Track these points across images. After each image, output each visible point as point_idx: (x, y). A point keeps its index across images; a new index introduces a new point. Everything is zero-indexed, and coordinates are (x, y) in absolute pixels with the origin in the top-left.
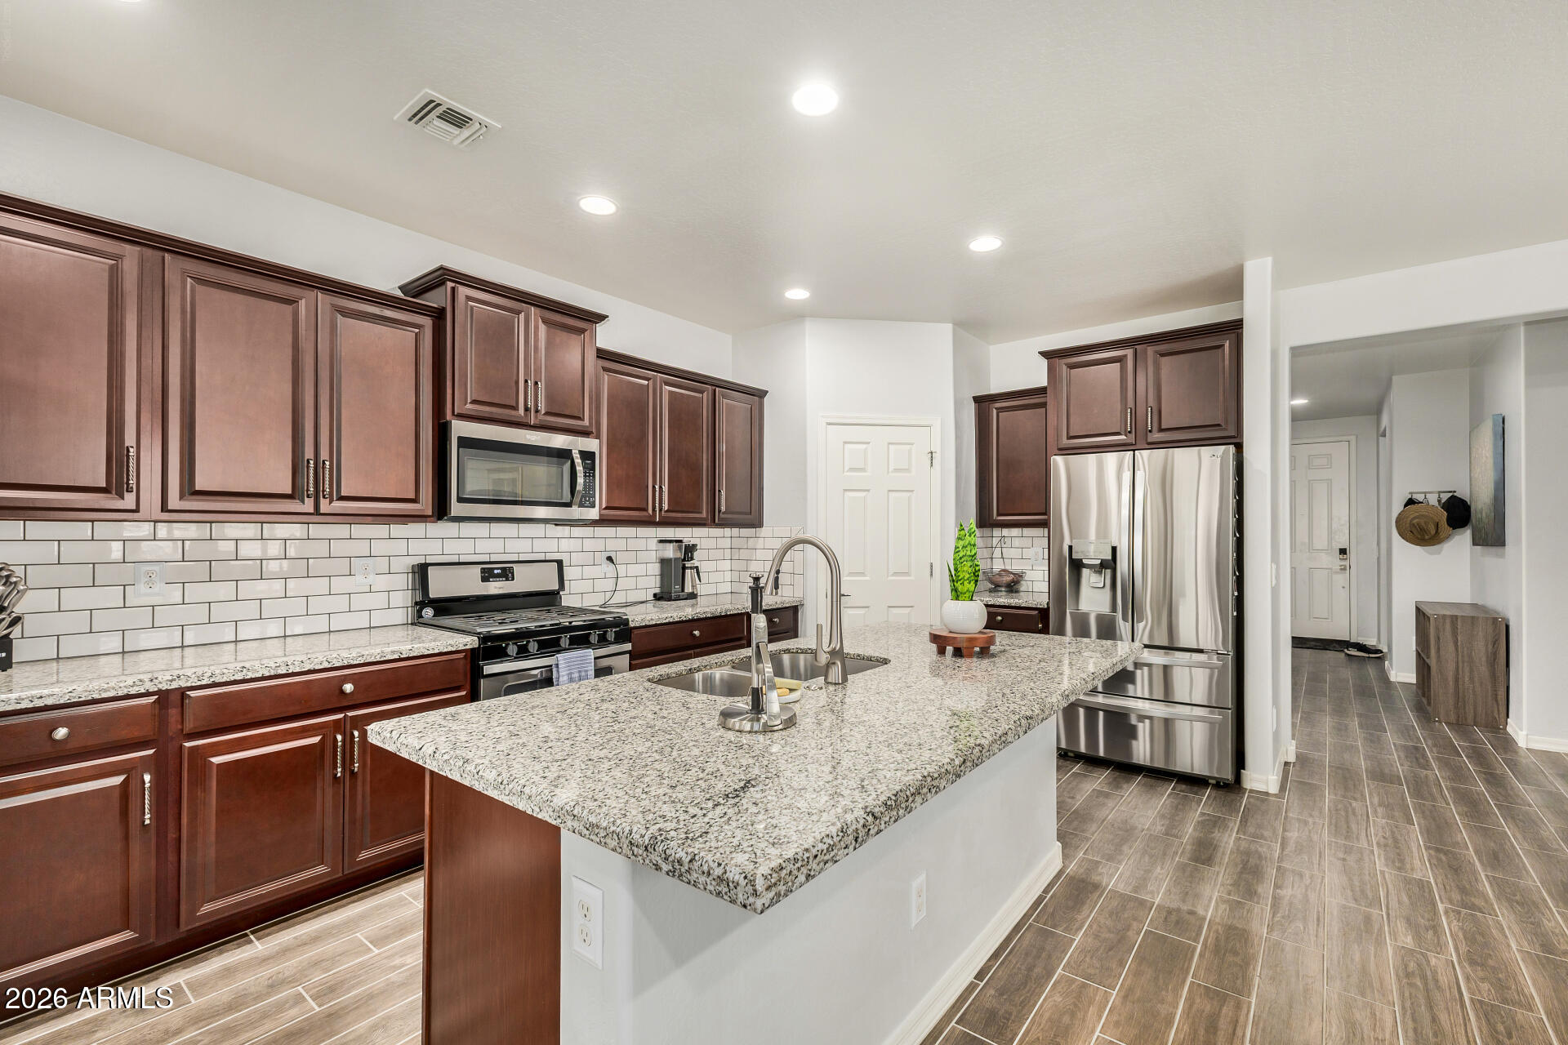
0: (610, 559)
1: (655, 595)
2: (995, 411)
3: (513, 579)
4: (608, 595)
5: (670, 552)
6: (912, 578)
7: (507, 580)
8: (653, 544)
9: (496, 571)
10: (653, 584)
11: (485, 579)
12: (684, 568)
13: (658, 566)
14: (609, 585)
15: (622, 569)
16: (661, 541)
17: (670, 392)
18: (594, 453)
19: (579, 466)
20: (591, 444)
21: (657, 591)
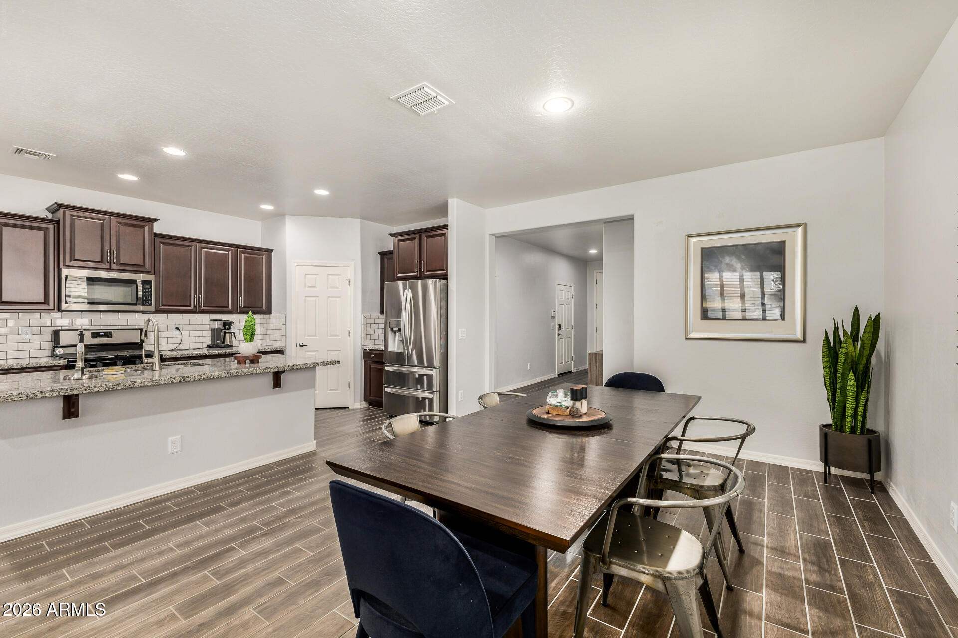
0: (177, 329)
1: (208, 346)
2: (386, 259)
3: (112, 337)
4: (177, 346)
5: (217, 325)
6: (340, 338)
7: (108, 337)
8: (207, 322)
9: (101, 334)
10: (207, 341)
11: (93, 337)
12: (225, 333)
13: (210, 332)
14: (179, 341)
15: (185, 334)
16: (211, 320)
17: (205, 252)
18: (151, 281)
19: (140, 286)
20: (151, 277)
21: (210, 344)
